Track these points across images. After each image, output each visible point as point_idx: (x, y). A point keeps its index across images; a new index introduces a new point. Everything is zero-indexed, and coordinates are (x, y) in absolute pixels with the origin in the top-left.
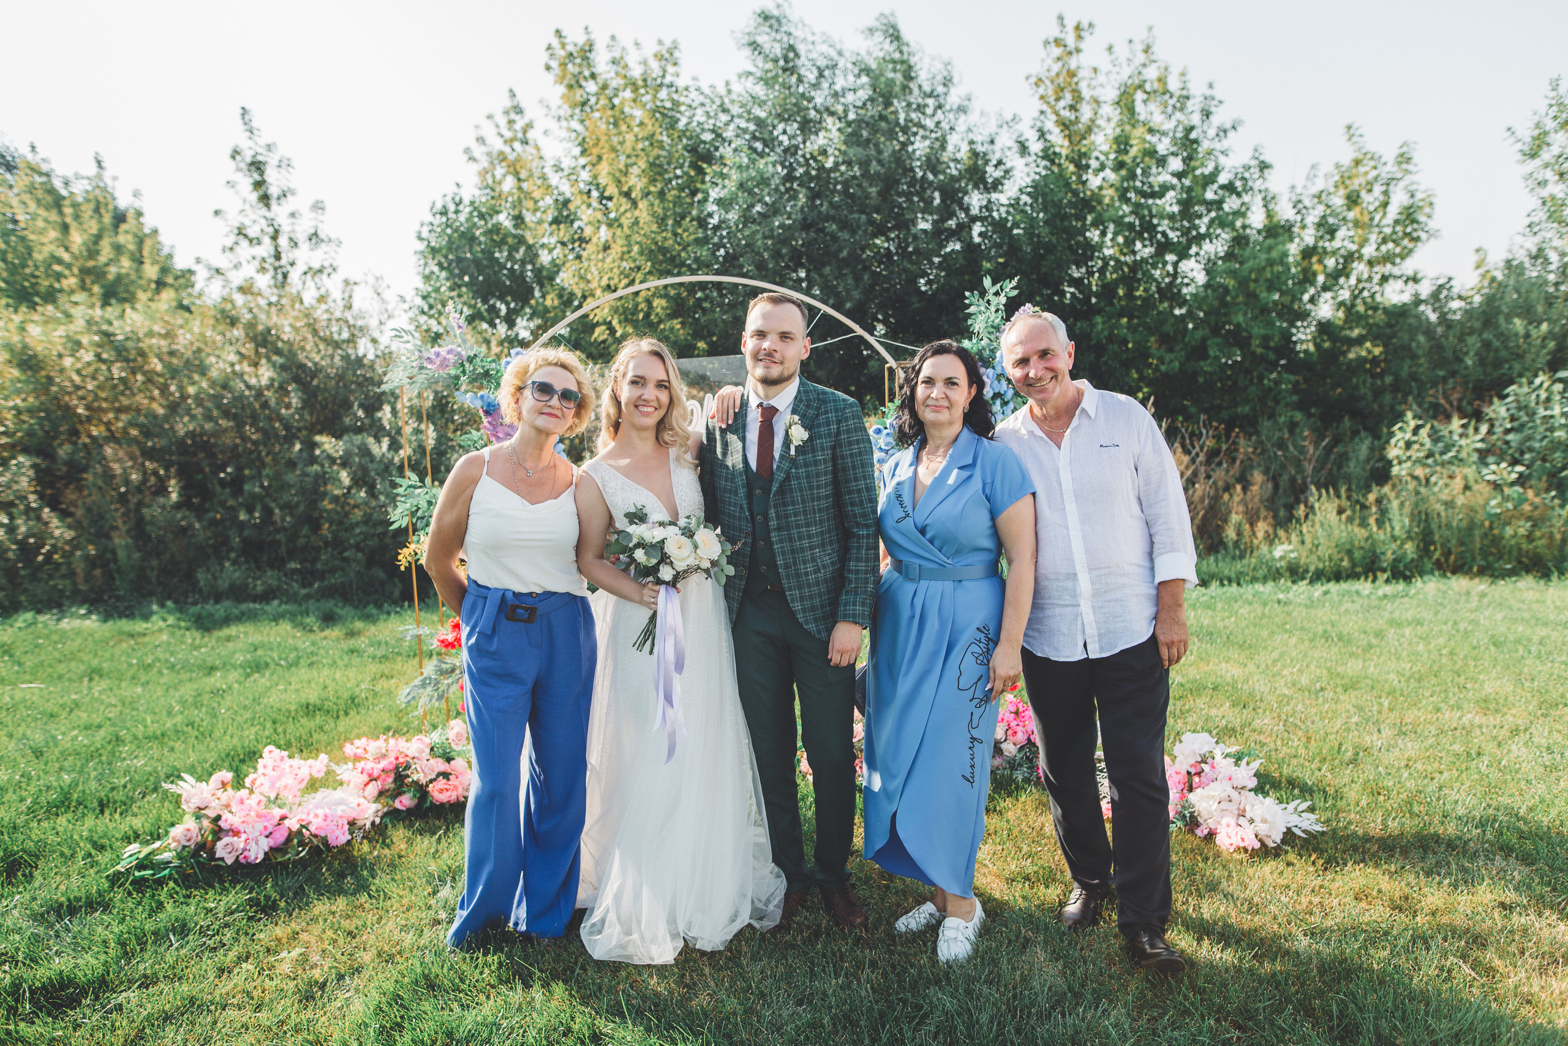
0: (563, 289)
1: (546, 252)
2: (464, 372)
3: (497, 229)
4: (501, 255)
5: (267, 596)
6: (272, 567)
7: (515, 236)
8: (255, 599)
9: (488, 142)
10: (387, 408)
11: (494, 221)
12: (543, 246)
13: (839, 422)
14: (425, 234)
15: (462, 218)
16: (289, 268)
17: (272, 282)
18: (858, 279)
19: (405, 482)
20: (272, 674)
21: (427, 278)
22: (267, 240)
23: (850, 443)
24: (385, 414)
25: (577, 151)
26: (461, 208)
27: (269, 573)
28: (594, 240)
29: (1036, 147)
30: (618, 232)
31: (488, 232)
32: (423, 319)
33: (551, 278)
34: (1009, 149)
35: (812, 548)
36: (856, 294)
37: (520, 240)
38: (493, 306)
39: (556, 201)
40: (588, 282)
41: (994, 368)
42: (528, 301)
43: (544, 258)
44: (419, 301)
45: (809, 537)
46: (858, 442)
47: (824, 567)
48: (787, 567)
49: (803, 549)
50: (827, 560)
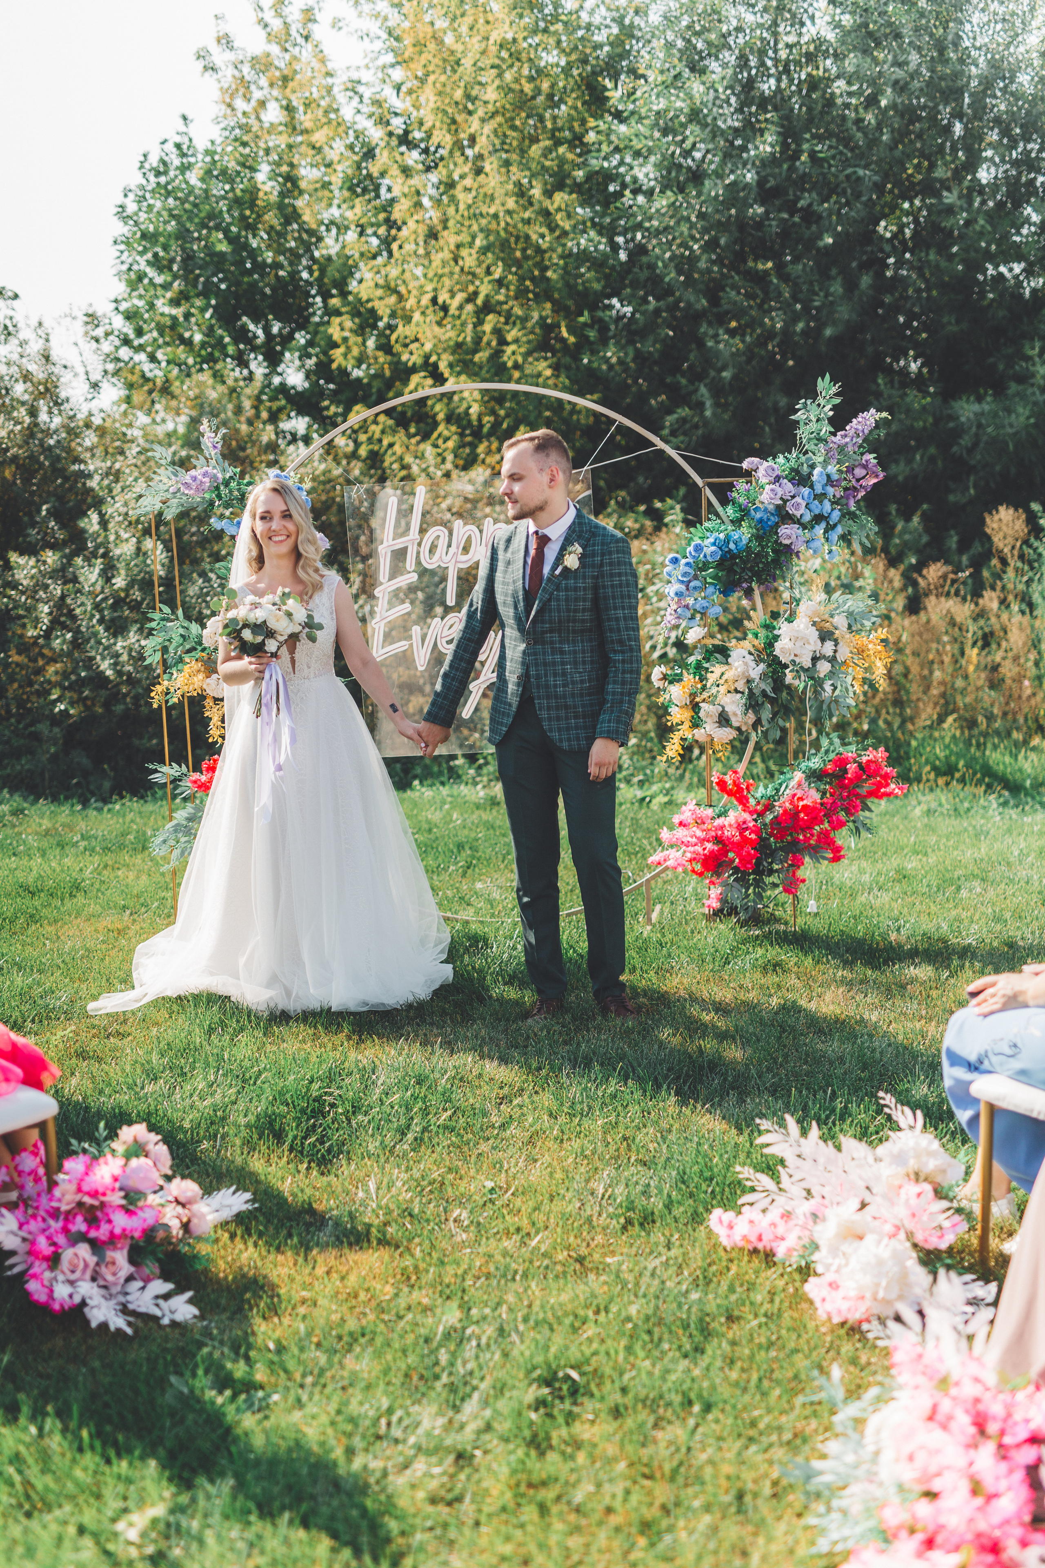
0: (361, 303)
3: (252, 196)
7: (281, 210)
10: (92, 515)
13: (603, 555)
14: (131, 207)
15: (193, 179)
18: (851, 286)
19: (157, 616)
21: (136, 280)
23: (612, 575)
24: (91, 523)
25: (388, 58)
26: (191, 160)
28: (412, 224)
31: (237, 204)
32: (125, 353)
33: (342, 282)
35: (563, 663)
37: (290, 216)
38: (244, 329)
39: (351, 147)
40: (401, 298)
41: (812, 487)
42: (303, 324)
43: (330, 246)
44: (119, 323)
45: (562, 652)
46: (620, 575)
47: (573, 683)
48: (538, 677)
49: (554, 664)
50: (577, 677)
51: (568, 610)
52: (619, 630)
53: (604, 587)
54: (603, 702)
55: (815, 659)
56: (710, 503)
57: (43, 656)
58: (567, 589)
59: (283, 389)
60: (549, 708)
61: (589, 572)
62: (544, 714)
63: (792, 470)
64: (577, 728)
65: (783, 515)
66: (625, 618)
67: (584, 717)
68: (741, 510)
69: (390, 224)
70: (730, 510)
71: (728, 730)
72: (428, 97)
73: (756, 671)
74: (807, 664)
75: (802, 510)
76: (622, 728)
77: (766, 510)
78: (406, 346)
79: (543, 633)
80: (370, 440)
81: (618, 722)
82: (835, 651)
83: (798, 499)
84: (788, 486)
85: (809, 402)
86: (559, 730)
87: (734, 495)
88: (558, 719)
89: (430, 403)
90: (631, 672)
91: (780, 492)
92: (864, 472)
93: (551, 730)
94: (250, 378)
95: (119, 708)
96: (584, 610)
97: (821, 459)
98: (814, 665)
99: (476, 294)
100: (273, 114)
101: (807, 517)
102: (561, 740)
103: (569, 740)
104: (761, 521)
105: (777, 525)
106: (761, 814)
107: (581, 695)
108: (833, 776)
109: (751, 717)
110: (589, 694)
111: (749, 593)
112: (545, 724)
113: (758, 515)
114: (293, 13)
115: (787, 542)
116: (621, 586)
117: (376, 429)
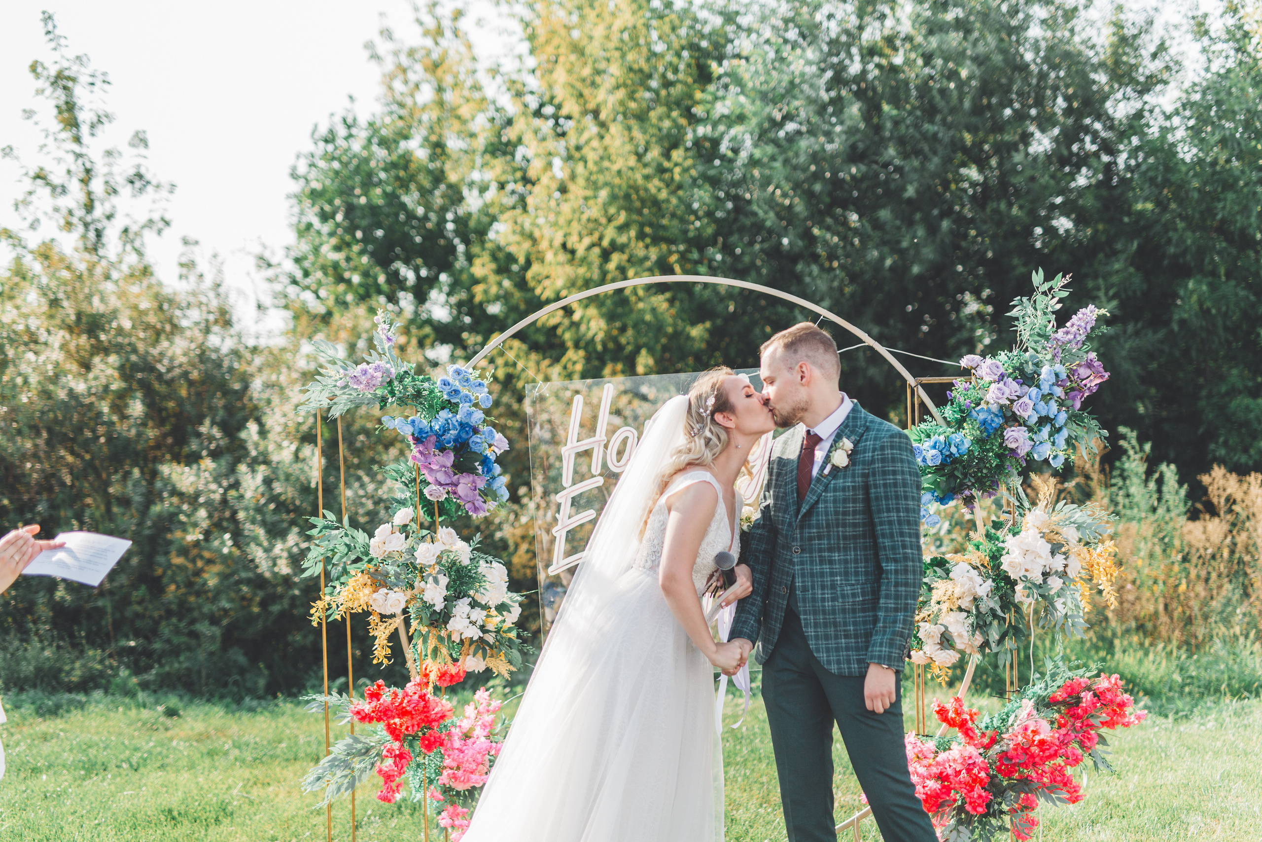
0: (499, 248)
1: (475, 192)
2: (392, 393)
3: (406, 161)
4: (410, 199)
5: (88, 684)
6: (93, 644)
7: (430, 172)
8: (71, 688)
9: (396, 35)
10: (252, 427)
11: (400, 151)
12: (471, 185)
14: (302, 169)
15: (356, 146)
16: (105, 222)
17: (80, 245)
18: (933, 229)
19: (319, 522)
20: (114, 777)
22: (75, 186)
23: (884, 473)
25: (525, 47)
26: (354, 131)
27: (91, 653)
28: (545, 180)
29: (1217, 25)
30: (580, 168)
31: (392, 166)
32: (292, 290)
33: (482, 232)
34: (1176, 27)
35: (832, 574)
36: (929, 253)
37: (438, 177)
38: (396, 273)
39: (492, 120)
40: (534, 241)
41: (1038, 386)
42: (447, 266)
43: (473, 202)
44: (289, 266)
45: (831, 562)
46: (894, 473)
47: (843, 596)
48: (805, 589)
49: (822, 574)
50: (848, 590)
51: (837, 513)
52: (892, 535)
53: (876, 486)
54: (876, 621)
55: (1045, 575)
56: (922, 404)
57: (202, 557)
58: (835, 490)
59: (429, 322)
60: (816, 625)
61: (859, 469)
62: (810, 632)
63: (1015, 369)
64: (847, 649)
65: (1010, 417)
66: (900, 522)
67: (856, 637)
68: (962, 411)
69: (526, 180)
70: (948, 411)
71: (951, 652)
72: (560, 75)
73: (984, 588)
74: (1039, 580)
75: (1030, 412)
76: (895, 652)
77: (989, 411)
78: (539, 282)
79: (811, 539)
80: (506, 364)
81: (891, 644)
82: (1066, 566)
83: (1025, 399)
84: (1014, 386)
85: (1025, 299)
86: (828, 650)
87: (954, 394)
88: (827, 637)
89: (559, 331)
90: (906, 585)
91: (1007, 391)
92: (1088, 372)
93: (818, 651)
94: (401, 311)
95: (275, 608)
96: (855, 513)
97: (1049, 357)
98: (1045, 581)
99: (601, 238)
100: (426, 94)
101: (1034, 419)
102: (829, 662)
103: (838, 662)
104: (984, 422)
105: (1002, 428)
106: (987, 747)
107: (854, 611)
108: (1064, 703)
109: (979, 639)
110: (864, 610)
111: (969, 501)
112: (812, 644)
113: (982, 417)
114: (445, 11)
115: (1013, 446)
116: (895, 485)
117: (511, 355)
